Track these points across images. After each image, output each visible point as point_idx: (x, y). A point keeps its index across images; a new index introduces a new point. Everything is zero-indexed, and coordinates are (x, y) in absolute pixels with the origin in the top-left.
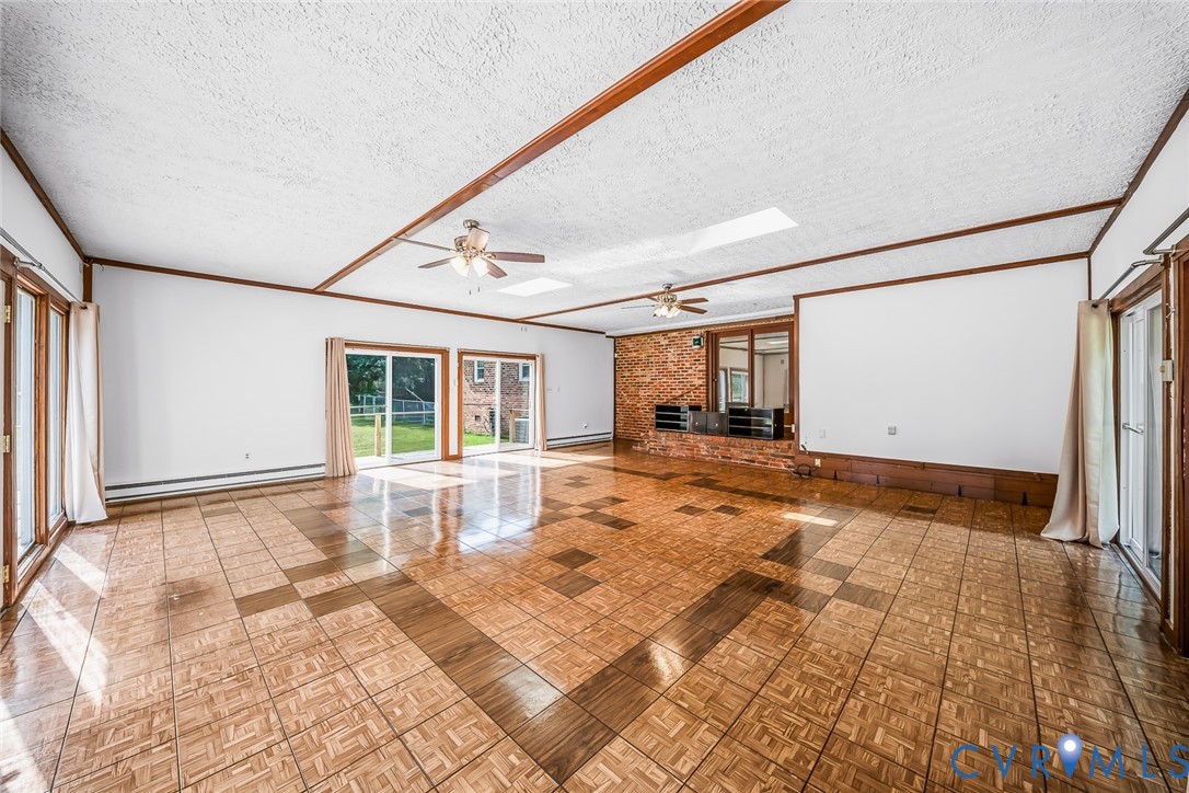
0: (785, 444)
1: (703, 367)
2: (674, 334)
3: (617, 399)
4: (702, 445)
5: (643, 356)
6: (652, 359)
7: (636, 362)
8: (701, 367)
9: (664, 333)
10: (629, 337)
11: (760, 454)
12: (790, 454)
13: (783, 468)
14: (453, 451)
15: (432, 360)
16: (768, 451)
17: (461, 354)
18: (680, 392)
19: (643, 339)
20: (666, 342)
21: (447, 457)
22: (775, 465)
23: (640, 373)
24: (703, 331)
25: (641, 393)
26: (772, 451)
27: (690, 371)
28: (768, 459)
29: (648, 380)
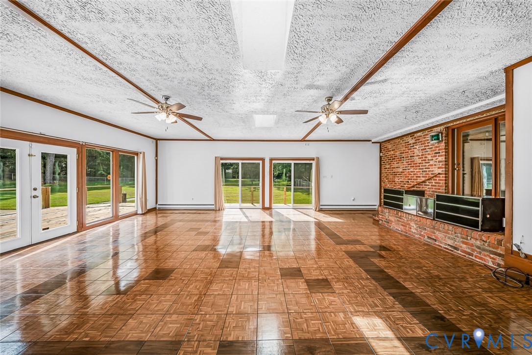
0: (494, 237)
1: (443, 158)
2: (419, 134)
3: (382, 184)
4: (412, 224)
5: (398, 153)
6: (403, 155)
7: (393, 158)
8: (440, 159)
9: (411, 134)
10: (389, 141)
11: (463, 242)
12: (499, 251)
13: (490, 264)
14: (267, 205)
15: (259, 164)
16: (473, 241)
17: (271, 160)
18: (423, 179)
19: (397, 141)
20: (413, 141)
21: (264, 208)
22: (481, 258)
23: (396, 165)
24: (442, 128)
25: (396, 180)
26: (478, 243)
27: (431, 162)
28: (473, 250)
29: (400, 170)
